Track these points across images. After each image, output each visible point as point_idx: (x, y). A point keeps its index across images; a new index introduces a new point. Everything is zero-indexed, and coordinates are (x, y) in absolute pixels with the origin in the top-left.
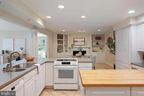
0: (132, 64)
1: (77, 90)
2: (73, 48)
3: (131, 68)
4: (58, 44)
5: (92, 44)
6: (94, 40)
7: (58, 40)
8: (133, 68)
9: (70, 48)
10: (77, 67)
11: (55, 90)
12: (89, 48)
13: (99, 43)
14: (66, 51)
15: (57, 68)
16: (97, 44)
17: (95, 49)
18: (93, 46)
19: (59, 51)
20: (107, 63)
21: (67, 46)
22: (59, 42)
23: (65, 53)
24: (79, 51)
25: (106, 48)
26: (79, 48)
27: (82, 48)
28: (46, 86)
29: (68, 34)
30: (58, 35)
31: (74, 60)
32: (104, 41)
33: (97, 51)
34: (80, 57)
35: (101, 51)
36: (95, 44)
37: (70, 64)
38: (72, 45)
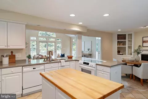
7: (118, 41)
14: (131, 54)
21: (132, 48)
29: (133, 33)
30: (118, 35)
37: (88, 65)
38: (140, 46)
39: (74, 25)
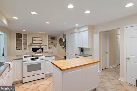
0: (76, 55)
1: (44, 78)
2: (32, 46)
3: (75, 57)
4: (17, 42)
5: (48, 42)
6: (50, 39)
7: (16, 39)
8: (77, 57)
9: (29, 46)
10: (44, 60)
11: (24, 83)
12: (46, 46)
13: (53, 41)
14: (25, 49)
15: (26, 64)
16: (52, 42)
17: (50, 46)
18: (49, 44)
19: (17, 49)
20: (59, 56)
21: (26, 44)
22: (17, 40)
23: (24, 50)
24: (39, 49)
25: (58, 45)
26: (39, 46)
27: (42, 46)
28: (13, 82)
29: (27, 34)
30: (16, 33)
31: (40, 56)
32: (57, 41)
33: (52, 48)
34: (40, 53)
35: (54, 47)
36: (50, 42)
37: (38, 59)
38: (31, 43)
39: (5, 16)
